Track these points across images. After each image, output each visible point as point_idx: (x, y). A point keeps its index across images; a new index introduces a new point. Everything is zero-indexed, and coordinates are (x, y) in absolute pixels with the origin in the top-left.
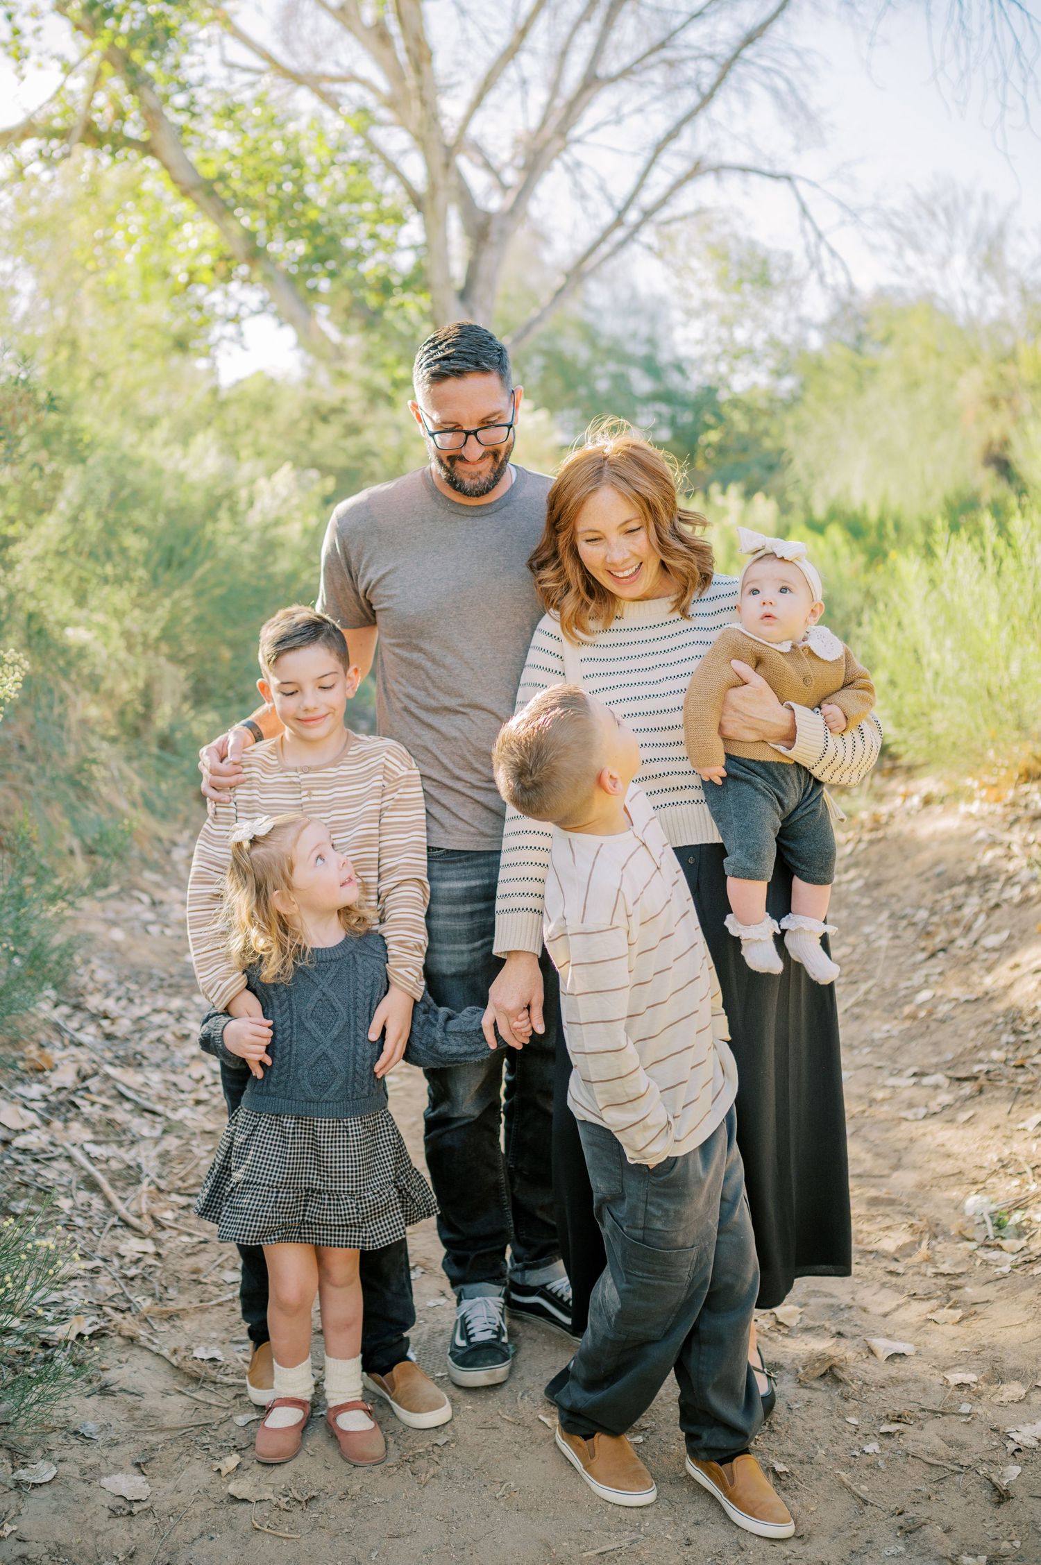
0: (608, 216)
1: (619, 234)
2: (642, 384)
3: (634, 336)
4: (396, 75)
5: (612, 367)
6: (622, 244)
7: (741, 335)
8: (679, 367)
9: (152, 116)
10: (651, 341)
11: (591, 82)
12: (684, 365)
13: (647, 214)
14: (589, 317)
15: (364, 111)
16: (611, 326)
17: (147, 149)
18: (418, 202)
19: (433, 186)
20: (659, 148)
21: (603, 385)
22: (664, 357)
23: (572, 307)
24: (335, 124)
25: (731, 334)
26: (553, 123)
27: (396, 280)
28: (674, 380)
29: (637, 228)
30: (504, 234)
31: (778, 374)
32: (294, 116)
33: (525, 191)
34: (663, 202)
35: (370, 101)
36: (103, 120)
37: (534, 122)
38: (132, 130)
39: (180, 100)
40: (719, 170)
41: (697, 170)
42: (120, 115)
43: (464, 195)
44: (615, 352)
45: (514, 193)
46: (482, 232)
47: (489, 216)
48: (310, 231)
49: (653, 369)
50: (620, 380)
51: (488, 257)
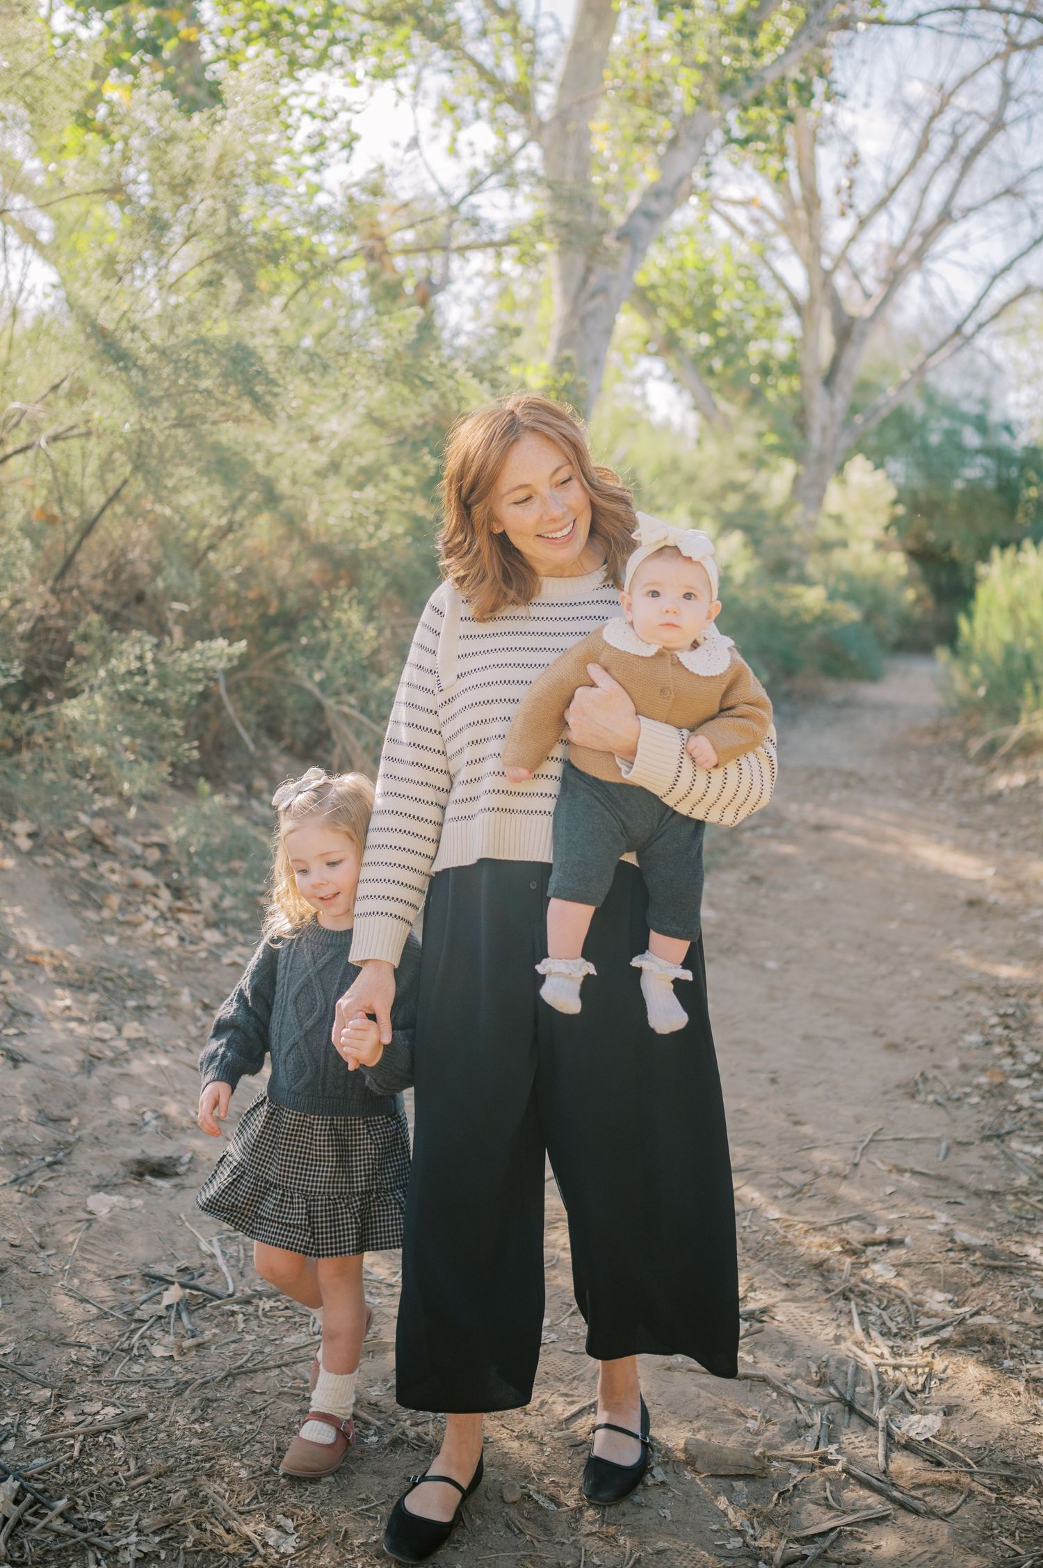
0: (949, 327)
1: (957, 341)
3: (968, 395)
4: (791, 207)
5: (946, 423)
6: (959, 348)
8: (1007, 427)
10: (985, 402)
11: (946, 217)
12: (1012, 427)
13: (982, 325)
16: (949, 387)
18: (798, 309)
19: (812, 299)
20: (997, 276)
21: (935, 439)
22: (994, 417)
26: (916, 242)
27: (773, 364)
28: (1003, 439)
29: (972, 336)
30: (864, 335)
33: (886, 299)
34: (994, 317)
37: (897, 238)
41: (1027, 291)
43: (835, 303)
44: (951, 411)
45: (876, 300)
46: (846, 331)
47: (852, 320)
48: (713, 327)
49: (981, 425)
50: (952, 437)
51: (850, 353)
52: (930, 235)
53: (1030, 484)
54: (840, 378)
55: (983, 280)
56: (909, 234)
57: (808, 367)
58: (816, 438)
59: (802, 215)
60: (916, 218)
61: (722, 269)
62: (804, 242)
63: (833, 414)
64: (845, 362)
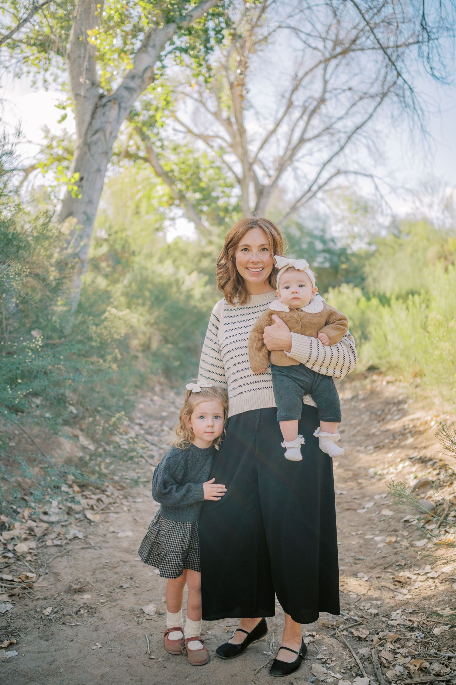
0: (306, 187)
1: (309, 194)
2: (319, 246)
3: (317, 228)
4: (233, 136)
5: (308, 239)
6: (310, 198)
7: (356, 229)
8: (333, 240)
9: (149, 150)
10: (323, 230)
11: (302, 141)
12: (335, 240)
13: (320, 188)
14: (300, 221)
15: (221, 148)
16: (309, 224)
17: (146, 160)
18: (239, 181)
19: (245, 176)
20: (325, 165)
21: (304, 246)
22: (328, 236)
23: (294, 217)
24: (212, 154)
25: (352, 229)
26: (289, 153)
27: (230, 208)
28: (331, 245)
29: (316, 193)
30: (269, 193)
31: (370, 244)
32: (198, 150)
33: (278, 177)
34: (325, 184)
35: (224, 145)
36: (132, 150)
37: (281, 153)
38: (142, 154)
39: (159, 144)
40: (346, 172)
41: (338, 172)
42: (138, 148)
43: (255, 179)
44: (310, 235)
45: (273, 178)
46: (261, 192)
47: (264, 186)
48: (202, 190)
49: (323, 241)
50: (311, 244)
51: (264, 201)
52: (296, 149)
53: (343, 263)
55: (318, 169)
56: (287, 149)
57: (245, 209)
59: (238, 139)
60: (289, 142)
61: (204, 164)
62: (240, 150)
64: (262, 206)
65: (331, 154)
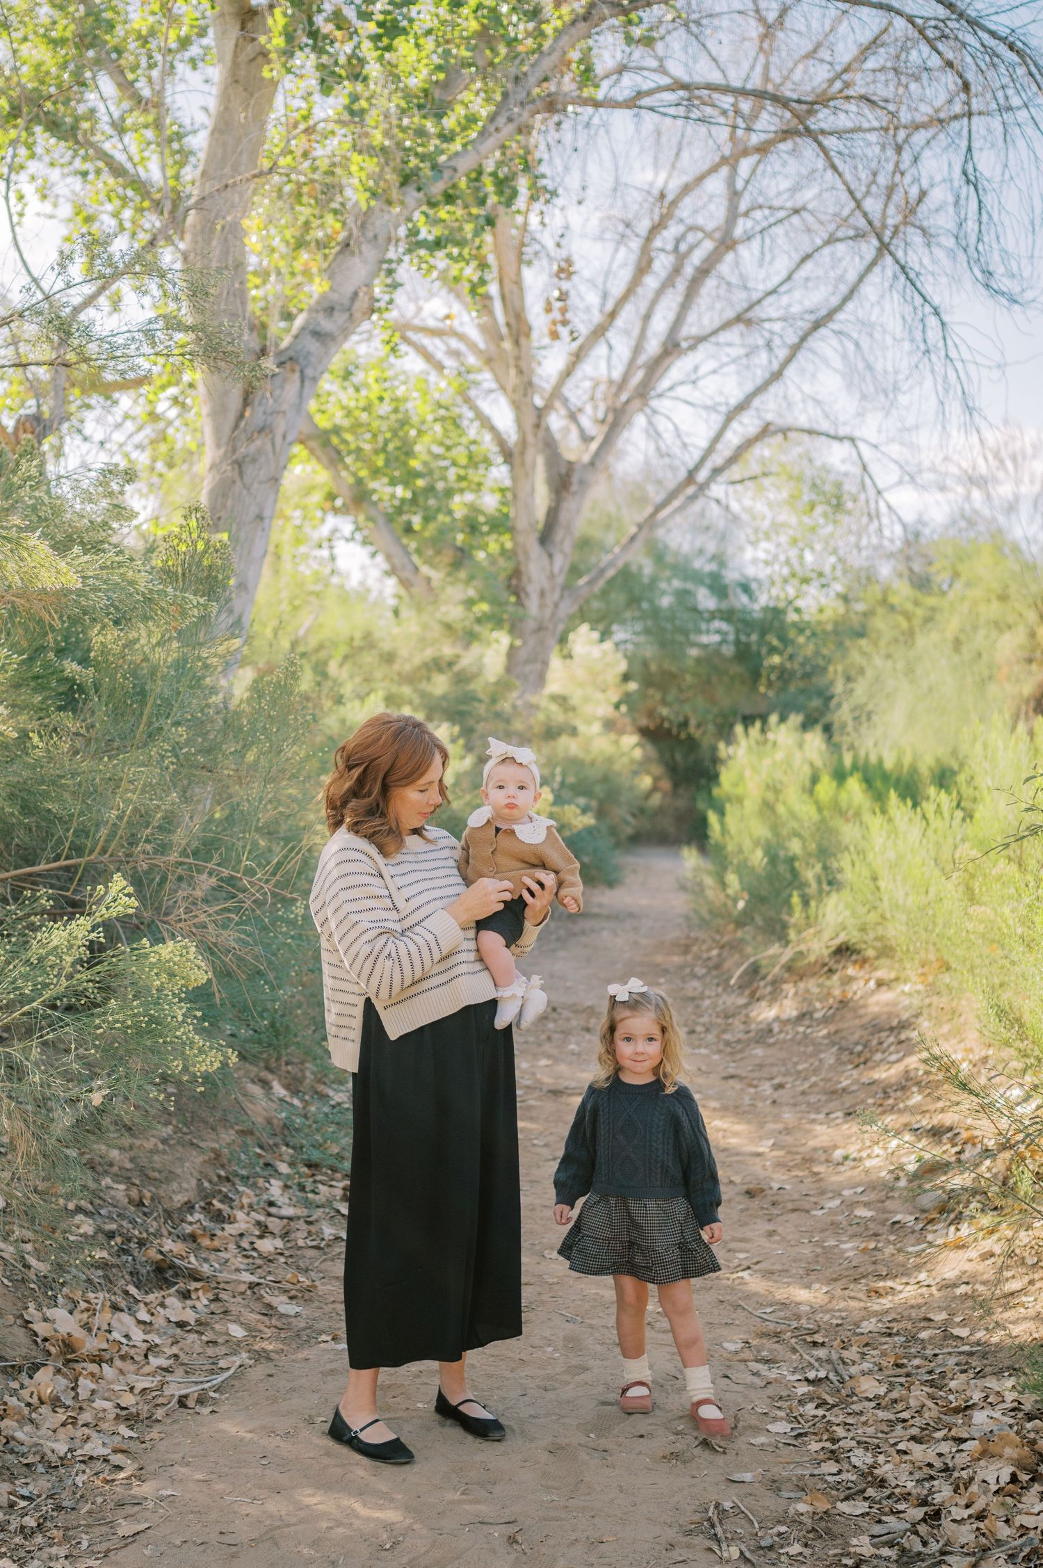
1: (691, 490)
2: (706, 600)
3: (701, 552)
4: (494, 338)
5: (676, 583)
6: (692, 498)
7: (809, 558)
8: (746, 587)
10: (720, 559)
11: (672, 347)
12: (751, 586)
13: (717, 471)
18: (508, 456)
19: (523, 442)
20: (732, 414)
21: (666, 602)
22: (731, 576)
27: (481, 520)
28: (740, 599)
29: (706, 485)
30: (584, 484)
33: (608, 441)
34: (732, 463)
37: (617, 376)
40: (785, 431)
41: (766, 432)
43: (550, 446)
44: (683, 570)
45: (596, 443)
46: (563, 480)
47: (571, 466)
48: (410, 477)
49: (718, 587)
50: (685, 599)
51: (569, 505)
52: (656, 367)
53: (772, 650)
54: (559, 534)
56: (632, 367)
57: (522, 524)
58: (533, 605)
59: (507, 345)
60: (638, 349)
61: (419, 408)
62: (513, 379)
63: (552, 576)
64: (563, 516)
65: (749, 387)
